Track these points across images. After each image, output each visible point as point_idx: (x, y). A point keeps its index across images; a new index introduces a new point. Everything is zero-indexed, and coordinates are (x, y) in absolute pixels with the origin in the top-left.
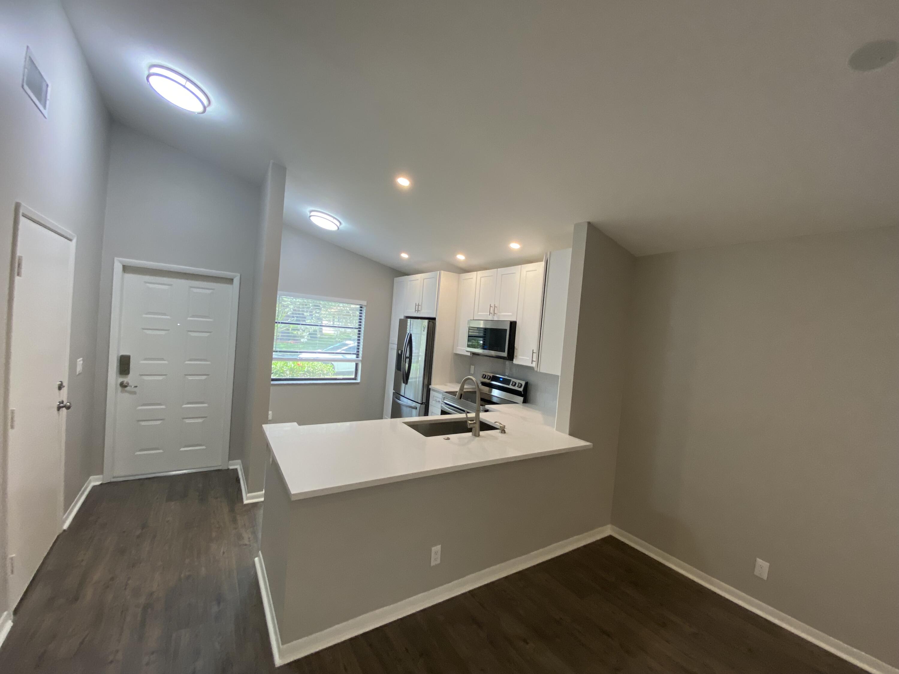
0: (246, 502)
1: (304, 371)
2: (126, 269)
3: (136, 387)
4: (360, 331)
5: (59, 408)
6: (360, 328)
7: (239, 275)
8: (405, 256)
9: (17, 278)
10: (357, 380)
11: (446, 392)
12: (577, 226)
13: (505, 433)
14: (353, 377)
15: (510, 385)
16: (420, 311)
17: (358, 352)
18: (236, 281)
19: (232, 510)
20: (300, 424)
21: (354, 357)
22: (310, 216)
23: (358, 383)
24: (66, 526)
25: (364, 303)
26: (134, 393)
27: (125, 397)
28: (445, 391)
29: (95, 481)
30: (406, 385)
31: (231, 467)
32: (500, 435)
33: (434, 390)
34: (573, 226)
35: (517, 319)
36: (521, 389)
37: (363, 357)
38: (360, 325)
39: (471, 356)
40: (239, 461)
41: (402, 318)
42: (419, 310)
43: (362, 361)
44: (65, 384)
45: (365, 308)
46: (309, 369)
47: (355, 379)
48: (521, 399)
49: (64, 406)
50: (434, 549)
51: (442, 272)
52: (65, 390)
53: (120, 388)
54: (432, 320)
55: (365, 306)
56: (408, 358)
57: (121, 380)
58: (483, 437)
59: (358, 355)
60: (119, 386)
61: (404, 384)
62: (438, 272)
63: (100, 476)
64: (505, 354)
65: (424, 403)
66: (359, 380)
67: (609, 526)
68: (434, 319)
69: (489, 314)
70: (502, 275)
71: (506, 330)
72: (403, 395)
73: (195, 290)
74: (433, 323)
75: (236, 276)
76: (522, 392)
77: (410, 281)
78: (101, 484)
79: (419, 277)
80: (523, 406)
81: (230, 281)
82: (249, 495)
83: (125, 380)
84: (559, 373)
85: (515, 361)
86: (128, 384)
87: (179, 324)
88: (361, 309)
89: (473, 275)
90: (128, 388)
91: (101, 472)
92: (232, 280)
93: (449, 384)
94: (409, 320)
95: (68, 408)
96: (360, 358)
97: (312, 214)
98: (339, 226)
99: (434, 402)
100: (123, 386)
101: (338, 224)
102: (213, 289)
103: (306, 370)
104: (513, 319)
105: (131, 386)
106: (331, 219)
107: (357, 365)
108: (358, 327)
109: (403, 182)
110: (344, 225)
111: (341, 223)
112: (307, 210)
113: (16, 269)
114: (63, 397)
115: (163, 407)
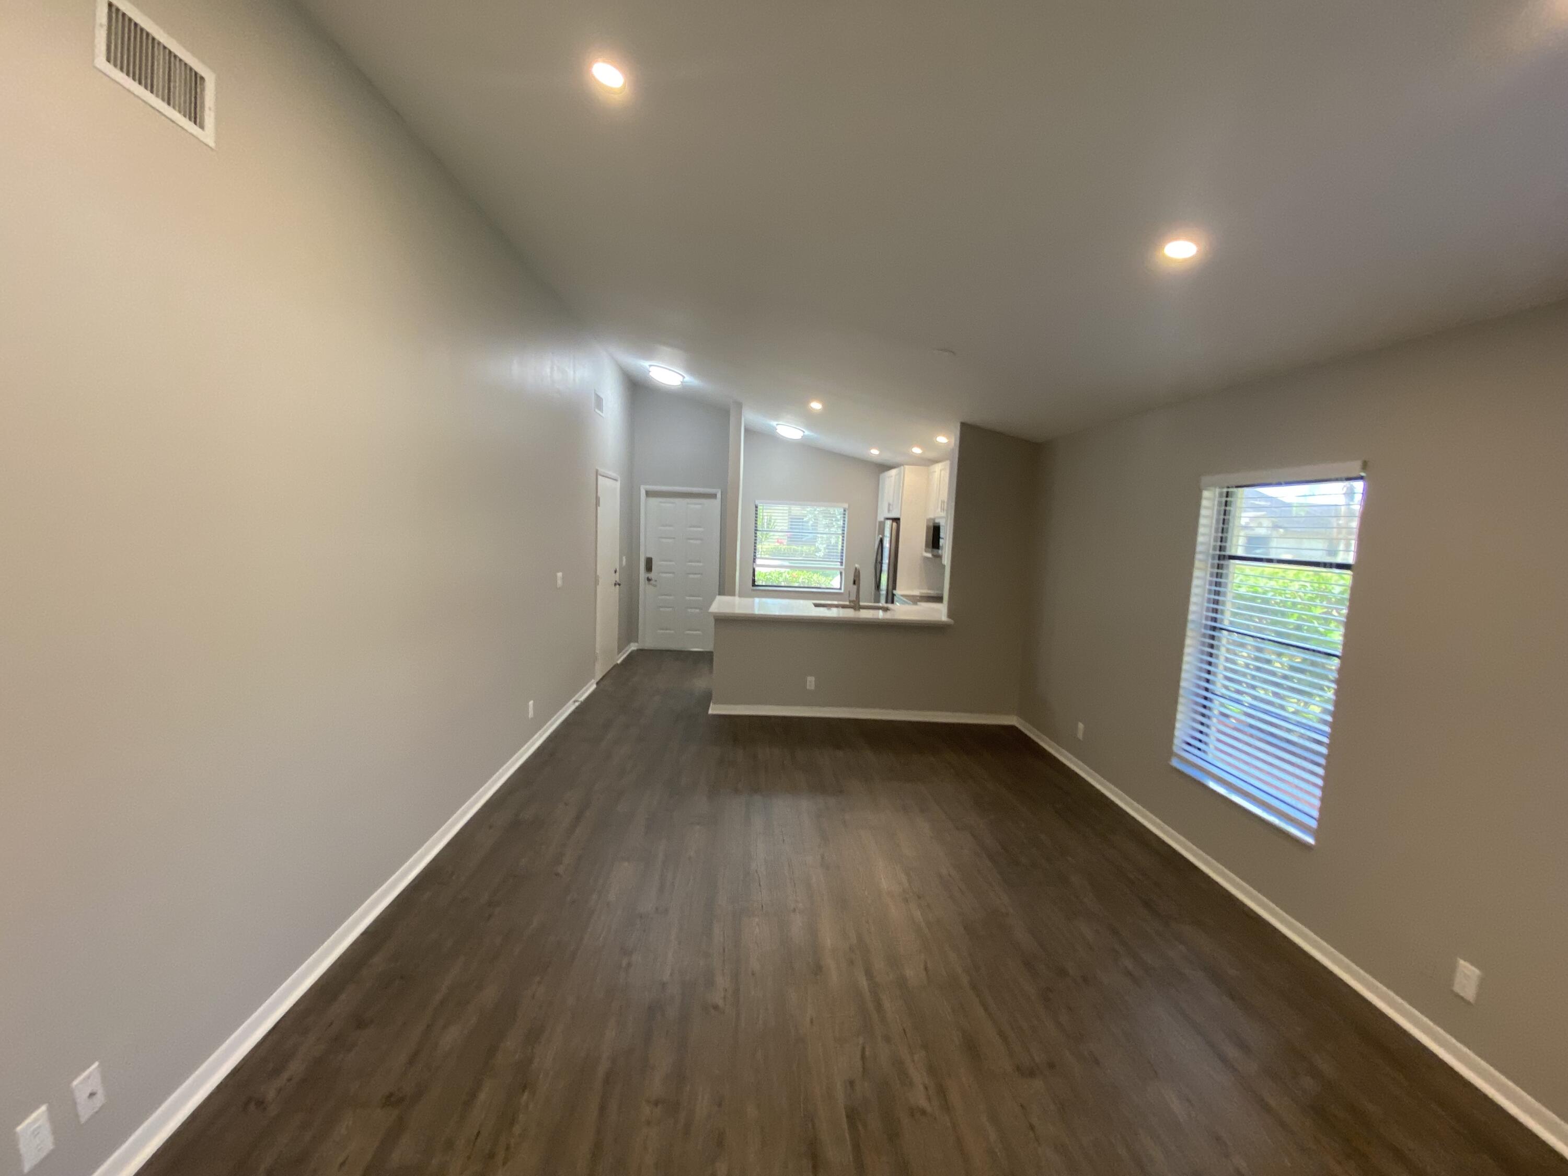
1: (799, 582)
2: (649, 494)
3: (656, 581)
4: (844, 537)
5: (615, 584)
6: (844, 534)
7: (721, 490)
8: (875, 452)
9: (598, 508)
11: (902, 596)
14: (838, 586)
17: (842, 559)
18: (719, 496)
21: (838, 565)
22: (777, 430)
23: (842, 593)
24: (619, 662)
25: (846, 506)
26: (655, 586)
27: (650, 588)
29: (633, 647)
30: (879, 592)
37: (846, 565)
41: (882, 519)
42: (892, 510)
43: (845, 569)
44: (618, 570)
45: (848, 511)
47: (840, 589)
51: (906, 466)
52: (618, 573)
53: (647, 581)
54: (897, 520)
55: (847, 509)
56: (879, 562)
57: (647, 575)
59: (843, 562)
60: (646, 578)
62: (902, 467)
63: (636, 644)
66: (842, 591)
67: (1014, 717)
68: (900, 520)
73: (691, 506)
74: (899, 524)
75: (718, 492)
77: (888, 478)
78: (636, 650)
79: (893, 472)
81: (714, 496)
83: (651, 575)
86: (651, 579)
88: (844, 513)
89: (937, 467)
90: (651, 582)
91: (637, 641)
92: (716, 495)
93: (918, 590)
94: (885, 522)
95: (619, 585)
96: (843, 567)
97: (777, 427)
98: (801, 434)
100: (649, 580)
101: (801, 432)
102: (702, 505)
103: (800, 580)
105: (653, 580)
106: (795, 429)
107: (841, 573)
109: (816, 406)
110: (807, 433)
111: (804, 432)
112: (774, 423)
113: (597, 504)
114: (617, 577)
115: (674, 597)
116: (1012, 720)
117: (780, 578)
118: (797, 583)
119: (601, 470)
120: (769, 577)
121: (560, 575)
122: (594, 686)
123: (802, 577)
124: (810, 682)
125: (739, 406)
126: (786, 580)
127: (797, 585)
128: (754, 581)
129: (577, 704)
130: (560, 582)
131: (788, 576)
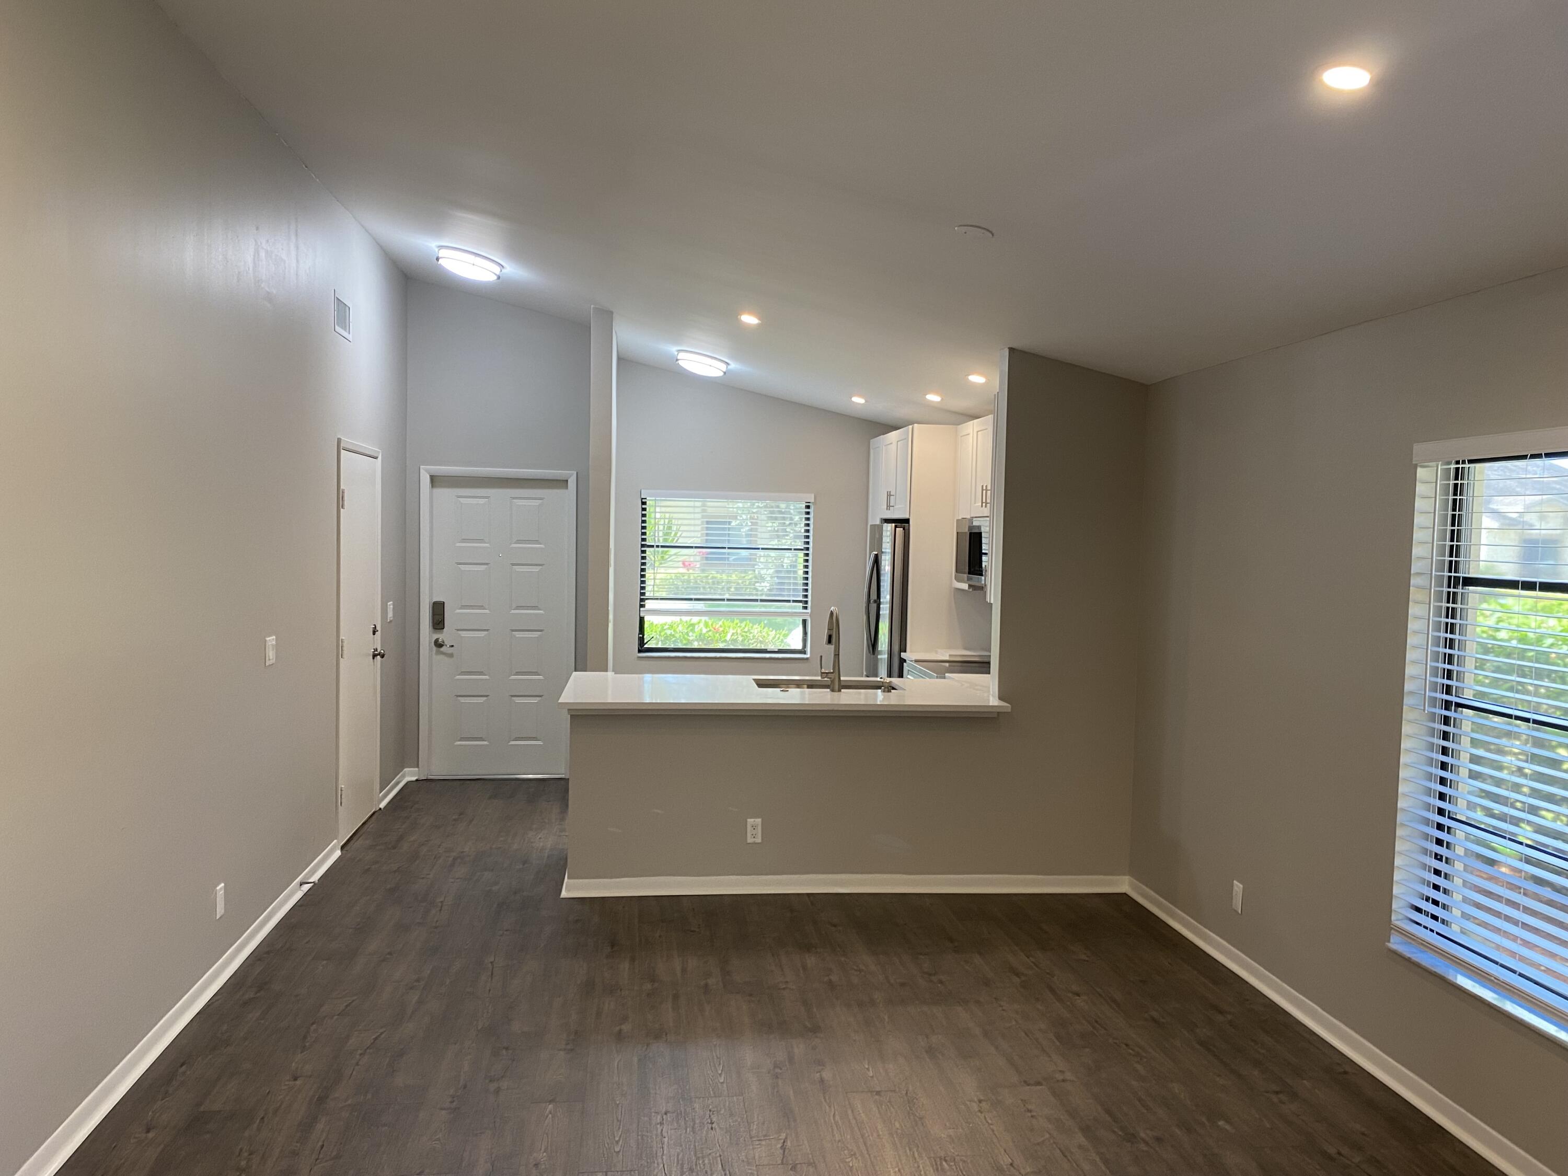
2: (435, 481)
3: (452, 646)
4: (807, 555)
5: (374, 656)
6: (808, 549)
7: (576, 472)
8: (859, 399)
9: (342, 510)
11: (916, 661)
14: (799, 646)
16: (894, 507)
17: (806, 596)
18: (572, 482)
21: (798, 608)
22: (678, 361)
23: (807, 659)
24: (382, 805)
25: (812, 498)
26: (451, 655)
27: (440, 661)
29: (409, 775)
30: (875, 657)
37: (813, 607)
38: (807, 542)
41: (878, 522)
42: (892, 505)
43: (812, 614)
44: (378, 628)
45: (814, 508)
47: (805, 653)
49: (379, 654)
50: (751, 822)
51: (916, 425)
52: (378, 634)
53: (434, 648)
54: (903, 523)
55: (814, 503)
56: (874, 602)
57: (435, 636)
59: (806, 602)
60: (433, 645)
61: (872, 656)
62: (911, 426)
63: (415, 769)
66: (808, 656)
67: (1127, 878)
68: (907, 521)
69: (980, 504)
73: (520, 503)
74: (904, 529)
75: (571, 475)
77: (885, 446)
78: (417, 780)
79: (893, 435)
81: (564, 483)
83: (441, 636)
86: (444, 643)
87: (501, 555)
88: (808, 510)
89: (970, 427)
90: (442, 649)
91: (417, 764)
92: (566, 481)
95: (383, 656)
96: (809, 610)
97: (680, 356)
98: (726, 369)
100: (438, 644)
101: (722, 366)
102: (538, 498)
105: (446, 646)
106: (709, 359)
107: (804, 623)
108: (802, 547)
109: (749, 319)
110: (733, 366)
111: (727, 364)
112: (673, 349)
113: (340, 502)
114: (377, 642)
115: (487, 677)
116: (1123, 885)
117: (691, 634)
118: (722, 642)
119: (347, 441)
120: (669, 632)
121: (271, 640)
122: (338, 853)
123: (731, 631)
124: (754, 827)
125: (607, 316)
126: (701, 638)
127: (721, 646)
128: (641, 641)
129: (306, 887)
130: (271, 654)
131: (704, 631)
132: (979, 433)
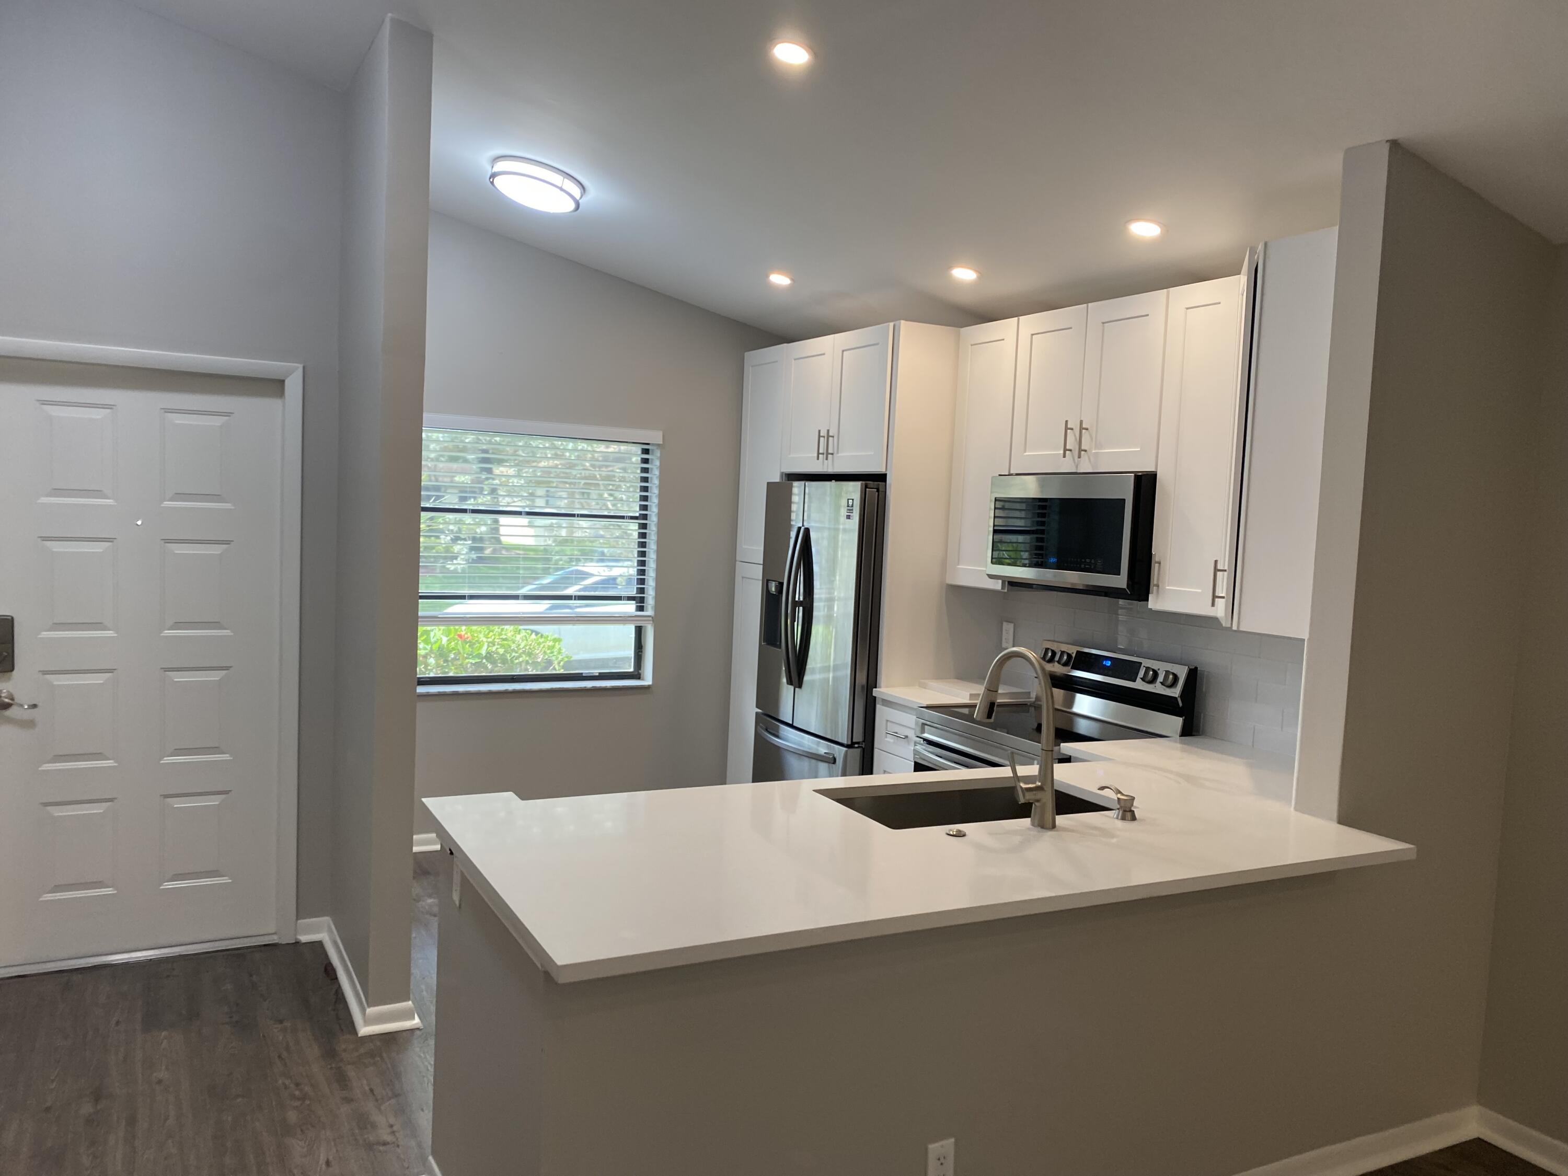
0: (364, 1030)
1: (479, 656)
3: (35, 706)
4: (644, 526)
6: (645, 517)
7: (301, 366)
8: (779, 280)
10: (643, 680)
11: (928, 707)
12: (1353, 157)
13: (1134, 818)
14: (630, 668)
15: (1138, 679)
16: (832, 454)
17: (642, 591)
18: (294, 386)
19: (330, 1054)
20: (524, 796)
21: (630, 608)
22: (493, 176)
23: (648, 687)
25: (654, 437)
26: (29, 724)
27: (8, 737)
28: (925, 703)
30: (797, 689)
31: (304, 938)
32: (1120, 824)
33: (887, 703)
34: (1340, 156)
35: (1156, 467)
36: (1176, 692)
37: (656, 608)
38: (645, 508)
39: (1006, 591)
40: (326, 920)
42: (830, 451)
43: (654, 619)
45: (658, 453)
46: (494, 649)
47: (636, 675)
48: (1177, 722)
50: (934, 1148)
51: (903, 323)
54: (874, 482)
55: (658, 445)
56: (800, 604)
58: (1065, 829)
59: (642, 600)
61: (792, 688)
62: (891, 324)
64: (1120, 581)
65: (858, 743)
66: (647, 682)
67: (1474, 1111)
68: (882, 478)
69: (1062, 452)
70: (1103, 323)
71: (1123, 501)
72: (791, 723)
73: (179, 419)
74: (878, 491)
75: (290, 373)
76: (1179, 700)
77: (795, 359)
79: (827, 342)
80: (1181, 743)
81: (275, 386)
82: (370, 1011)
83: (7, 686)
84: (1302, 631)
85: (1155, 603)
86: (13, 699)
87: (139, 523)
88: (645, 456)
89: (1006, 328)
90: (13, 712)
92: (281, 383)
93: (933, 684)
94: (797, 487)
96: (649, 612)
97: (500, 166)
98: (578, 196)
99: (890, 739)
100: (2, 703)
101: (576, 191)
102: (228, 414)
103: (483, 652)
104: (1146, 467)
105: (22, 706)
106: (557, 179)
107: (639, 631)
108: (637, 515)
111: (585, 192)
115: (110, 763)
116: (1470, 1123)
124: (941, 1161)
132: (1034, 336)
